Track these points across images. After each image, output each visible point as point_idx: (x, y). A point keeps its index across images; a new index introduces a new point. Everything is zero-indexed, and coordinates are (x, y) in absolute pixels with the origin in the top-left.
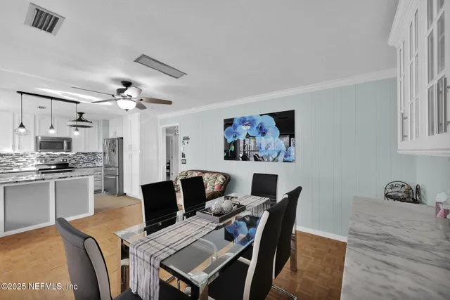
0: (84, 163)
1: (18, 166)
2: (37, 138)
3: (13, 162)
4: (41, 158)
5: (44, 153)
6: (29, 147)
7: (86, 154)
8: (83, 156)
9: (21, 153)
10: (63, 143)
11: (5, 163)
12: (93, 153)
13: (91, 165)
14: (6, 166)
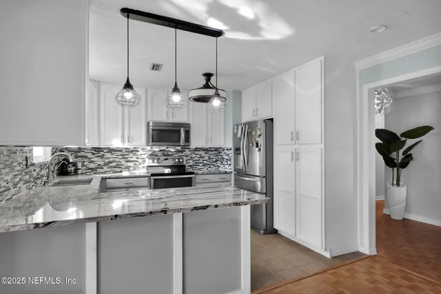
0: (204, 165)
1: (128, 168)
2: (148, 123)
3: (123, 163)
4: (153, 155)
5: (156, 149)
6: (140, 139)
7: (206, 150)
8: (203, 153)
9: (131, 147)
10: (179, 131)
11: (115, 162)
12: (216, 149)
13: (213, 169)
14: (115, 167)
